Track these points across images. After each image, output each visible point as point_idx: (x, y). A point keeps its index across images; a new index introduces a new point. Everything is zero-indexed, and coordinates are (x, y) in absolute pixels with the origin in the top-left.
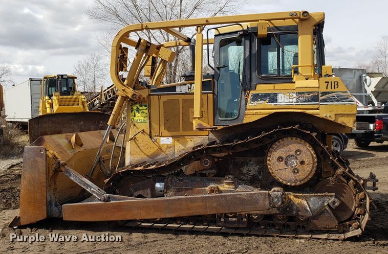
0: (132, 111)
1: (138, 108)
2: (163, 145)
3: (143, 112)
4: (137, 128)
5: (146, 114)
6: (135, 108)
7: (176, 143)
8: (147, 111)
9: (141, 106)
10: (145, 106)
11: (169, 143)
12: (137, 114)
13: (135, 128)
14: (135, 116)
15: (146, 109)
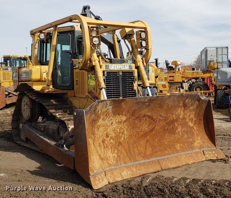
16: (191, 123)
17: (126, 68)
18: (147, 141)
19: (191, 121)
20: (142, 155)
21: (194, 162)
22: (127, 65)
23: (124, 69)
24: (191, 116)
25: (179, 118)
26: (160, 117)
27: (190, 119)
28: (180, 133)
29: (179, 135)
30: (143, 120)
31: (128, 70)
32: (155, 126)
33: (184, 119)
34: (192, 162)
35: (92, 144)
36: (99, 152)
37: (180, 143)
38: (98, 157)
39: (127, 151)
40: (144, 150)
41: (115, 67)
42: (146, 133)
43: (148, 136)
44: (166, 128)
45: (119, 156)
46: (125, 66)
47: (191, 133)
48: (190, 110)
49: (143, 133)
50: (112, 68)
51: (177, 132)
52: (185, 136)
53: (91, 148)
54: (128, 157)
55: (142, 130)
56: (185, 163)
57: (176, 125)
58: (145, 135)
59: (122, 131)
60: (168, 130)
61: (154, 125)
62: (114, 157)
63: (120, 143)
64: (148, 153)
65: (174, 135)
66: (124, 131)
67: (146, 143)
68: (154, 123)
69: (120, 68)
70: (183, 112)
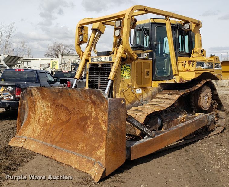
0: (122, 70)
1: (125, 68)
2: (137, 94)
3: (128, 71)
4: (124, 82)
5: (130, 72)
6: (123, 67)
7: (144, 92)
8: (129, 70)
9: (127, 66)
10: (129, 66)
11: (140, 93)
12: (125, 72)
13: (123, 82)
14: (123, 73)
15: (130, 68)
16: (104, 126)
17: (106, 60)
18: (62, 130)
19: (104, 123)
20: (52, 139)
21: (78, 168)
22: (107, 57)
23: (105, 61)
24: (104, 118)
25: (92, 116)
26: (73, 110)
27: (103, 121)
28: (90, 134)
29: (89, 135)
30: (62, 109)
31: (108, 62)
32: (71, 118)
33: (96, 118)
34: (76, 166)
35: (34, 118)
36: (35, 125)
37: (84, 144)
38: (32, 128)
39: (47, 132)
40: (56, 136)
41: (98, 60)
42: (63, 122)
43: (64, 126)
44: (79, 123)
45: (41, 133)
46: (105, 58)
47: (101, 138)
48: (101, 109)
49: (62, 122)
50: (96, 61)
51: (88, 130)
52: (93, 139)
53: (31, 120)
54: (45, 136)
55: (61, 118)
56: (69, 164)
57: (89, 123)
58: (63, 123)
59: (49, 114)
60: (81, 125)
61: (70, 116)
62: (39, 132)
63: (46, 124)
64: (56, 140)
65: (84, 133)
66: (50, 115)
67: (60, 131)
68: (70, 115)
69: (102, 60)
70: (94, 110)
